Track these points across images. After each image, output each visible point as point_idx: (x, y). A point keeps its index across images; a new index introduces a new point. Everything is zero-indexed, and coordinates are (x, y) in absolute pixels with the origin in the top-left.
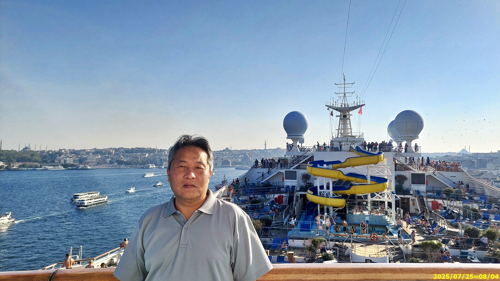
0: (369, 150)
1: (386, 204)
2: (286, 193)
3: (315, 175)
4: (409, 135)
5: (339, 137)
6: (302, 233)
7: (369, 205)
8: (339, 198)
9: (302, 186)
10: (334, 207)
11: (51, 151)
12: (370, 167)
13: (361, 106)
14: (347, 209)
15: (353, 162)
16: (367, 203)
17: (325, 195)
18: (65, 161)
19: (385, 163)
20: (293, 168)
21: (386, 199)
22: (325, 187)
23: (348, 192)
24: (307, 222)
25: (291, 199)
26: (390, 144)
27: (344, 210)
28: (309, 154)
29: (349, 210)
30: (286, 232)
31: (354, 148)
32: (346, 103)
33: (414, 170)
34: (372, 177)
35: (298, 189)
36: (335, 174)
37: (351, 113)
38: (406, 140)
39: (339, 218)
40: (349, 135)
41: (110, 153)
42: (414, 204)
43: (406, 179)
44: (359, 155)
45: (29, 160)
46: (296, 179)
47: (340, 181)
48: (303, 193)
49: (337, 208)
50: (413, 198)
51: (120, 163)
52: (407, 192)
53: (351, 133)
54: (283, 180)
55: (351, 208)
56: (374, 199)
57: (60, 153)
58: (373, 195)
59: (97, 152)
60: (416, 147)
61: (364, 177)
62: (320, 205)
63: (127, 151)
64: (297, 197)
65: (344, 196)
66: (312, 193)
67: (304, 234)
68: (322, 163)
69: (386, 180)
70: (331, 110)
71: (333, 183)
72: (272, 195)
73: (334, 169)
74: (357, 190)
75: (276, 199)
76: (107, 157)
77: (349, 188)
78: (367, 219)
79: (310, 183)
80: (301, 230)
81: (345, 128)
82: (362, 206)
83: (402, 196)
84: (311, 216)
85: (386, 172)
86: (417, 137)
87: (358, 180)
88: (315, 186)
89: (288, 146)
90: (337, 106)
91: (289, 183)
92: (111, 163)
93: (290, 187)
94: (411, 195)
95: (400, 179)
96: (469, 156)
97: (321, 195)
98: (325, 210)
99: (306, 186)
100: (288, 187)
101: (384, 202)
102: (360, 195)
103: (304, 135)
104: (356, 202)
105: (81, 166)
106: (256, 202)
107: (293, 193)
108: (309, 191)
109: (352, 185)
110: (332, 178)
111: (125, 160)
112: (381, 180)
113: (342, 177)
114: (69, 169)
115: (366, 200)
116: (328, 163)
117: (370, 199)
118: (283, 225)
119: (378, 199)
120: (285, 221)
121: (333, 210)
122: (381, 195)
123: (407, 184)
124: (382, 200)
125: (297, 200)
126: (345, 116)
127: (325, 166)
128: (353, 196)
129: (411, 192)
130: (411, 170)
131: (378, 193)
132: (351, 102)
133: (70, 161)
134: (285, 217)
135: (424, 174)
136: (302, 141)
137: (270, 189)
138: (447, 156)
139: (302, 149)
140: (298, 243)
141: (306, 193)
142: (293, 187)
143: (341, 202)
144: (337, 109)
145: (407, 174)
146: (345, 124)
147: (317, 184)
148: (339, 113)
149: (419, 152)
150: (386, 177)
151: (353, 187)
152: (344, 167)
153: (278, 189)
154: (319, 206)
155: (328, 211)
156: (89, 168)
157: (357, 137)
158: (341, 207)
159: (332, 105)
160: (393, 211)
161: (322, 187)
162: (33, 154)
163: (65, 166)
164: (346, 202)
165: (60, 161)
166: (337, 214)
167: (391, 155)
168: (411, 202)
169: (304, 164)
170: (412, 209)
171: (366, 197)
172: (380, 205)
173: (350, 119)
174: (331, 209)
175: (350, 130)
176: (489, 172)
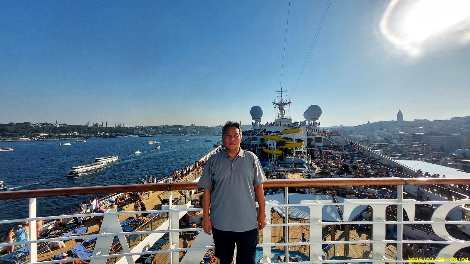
2: (252, 148)
3: (267, 139)
4: (314, 118)
5: (279, 119)
7: (294, 153)
8: (279, 150)
9: (260, 144)
10: (276, 155)
11: (132, 127)
12: (295, 134)
13: (290, 103)
15: (286, 132)
16: (293, 153)
17: (272, 149)
18: (139, 132)
19: (303, 132)
20: (256, 135)
21: (302, 150)
22: (272, 145)
23: (284, 147)
24: (263, 162)
25: (255, 151)
26: (305, 122)
27: (282, 156)
28: (264, 128)
31: (287, 125)
32: (282, 101)
33: (317, 135)
34: (296, 139)
35: (258, 146)
36: (277, 138)
37: (285, 106)
38: (313, 120)
40: (284, 118)
41: (161, 128)
42: (316, 153)
43: (313, 140)
44: (289, 128)
45: (121, 132)
46: (257, 141)
47: (280, 141)
48: (261, 148)
49: (278, 155)
50: (316, 149)
51: (166, 133)
52: (313, 147)
54: (251, 142)
55: (285, 155)
56: (297, 150)
57: (136, 128)
58: (296, 148)
59: (154, 128)
60: (319, 123)
61: (292, 139)
63: (170, 127)
64: (258, 150)
65: (282, 149)
66: (266, 148)
68: (270, 132)
69: (303, 141)
70: (275, 105)
71: (276, 142)
73: (277, 135)
74: (288, 146)
76: (160, 130)
77: (284, 145)
78: (293, 160)
79: (264, 143)
81: (282, 114)
82: (291, 154)
83: (311, 149)
84: (265, 159)
85: (303, 136)
86: (319, 118)
87: (289, 141)
89: (253, 123)
91: (254, 143)
92: (162, 133)
94: (315, 148)
95: (310, 140)
96: (344, 128)
97: (270, 149)
98: (272, 156)
99: (262, 144)
100: (253, 145)
101: (302, 152)
102: (290, 148)
103: (261, 118)
104: (288, 152)
105: (147, 135)
107: (256, 148)
108: (264, 147)
109: (286, 143)
110: (276, 140)
111: (169, 132)
112: (301, 141)
113: (281, 139)
114: (141, 136)
115: (293, 151)
116: (274, 133)
119: (299, 151)
121: (276, 156)
122: (300, 148)
123: (313, 143)
125: (258, 152)
126: (282, 108)
127: (272, 134)
128: (286, 149)
129: (315, 147)
130: (315, 135)
131: (299, 147)
132: (285, 101)
133: (141, 132)
135: (322, 137)
136: (260, 121)
138: (333, 128)
139: (260, 126)
142: (256, 145)
143: (280, 152)
144: (278, 104)
145: (313, 137)
146: (282, 112)
147: (268, 143)
148: (279, 107)
149: (319, 126)
150: (303, 139)
151: (286, 145)
152: (282, 134)
153: (248, 146)
154: (269, 154)
155: (274, 157)
156: (151, 136)
157: (288, 119)
158: (280, 155)
159: (275, 102)
160: (306, 156)
161: (270, 145)
162: (123, 129)
163: (139, 135)
164: (283, 152)
165: (136, 132)
166: (278, 158)
167: (305, 128)
168: (315, 152)
169: (261, 133)
170: (316, 156)
171: (293, 149)
172: (300, 153)
173: (285, 109)
175: (284, 115)
176: (354, 136)
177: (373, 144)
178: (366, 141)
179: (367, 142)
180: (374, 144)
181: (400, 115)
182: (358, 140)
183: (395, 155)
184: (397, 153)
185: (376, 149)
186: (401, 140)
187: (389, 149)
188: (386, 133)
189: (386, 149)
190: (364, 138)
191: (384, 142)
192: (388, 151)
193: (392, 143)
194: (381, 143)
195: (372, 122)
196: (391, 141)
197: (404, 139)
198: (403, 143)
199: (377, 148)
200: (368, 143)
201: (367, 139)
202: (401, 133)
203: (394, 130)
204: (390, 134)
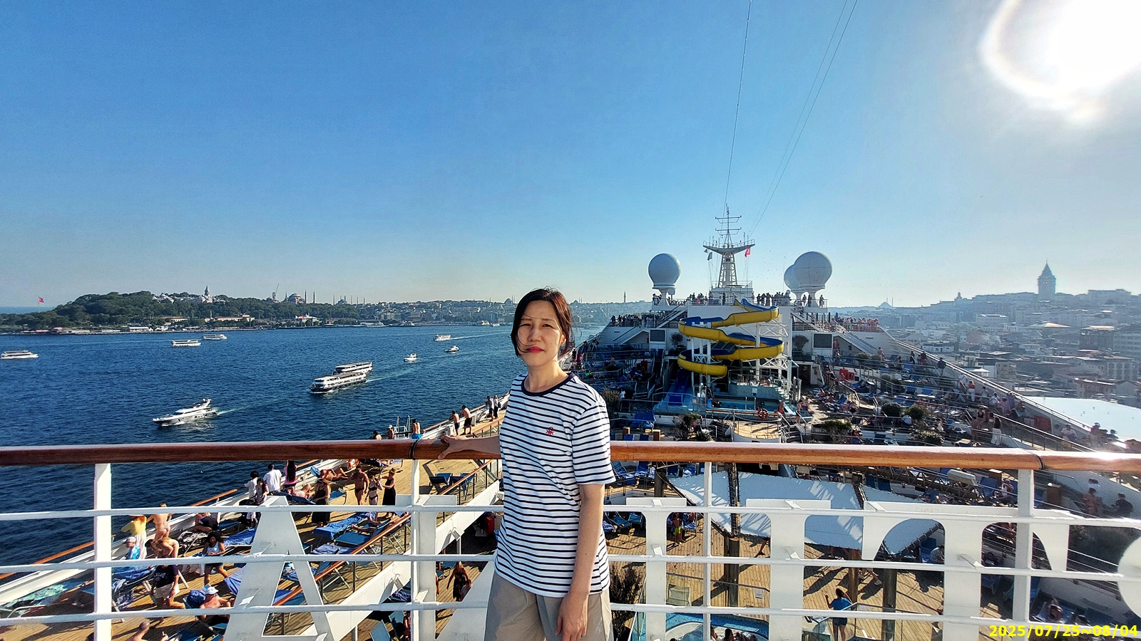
0: (758, 304)
1: (780, 372)
2: (651, 357)
3: (688, 336)
4: (812, 284)
5: (720, 286)
6: (671, 407)
7: (758, 373)
8: (719, 364)
9: (672, 349)
10: (712, 376)
11: (370, 304)
12: (760, 325)
13: (749, 247)
14: (729, 379)
15: (737, 319)
16: (755, 372)
17: (701, 361)
18: (385, 317)
19: (780, 321)
20: (660, 326)
21: (779, 367)
22: (701, 351)
23: (731, 357)
24: (677, 395)
25: (657, 365)
26: (787, 296)
27: (725, 380)
28: (682, 309)
29: (732, 379)
30: (650, 406)
31: (740, 302)
32: (730, 242)
33: (818, 329)
34: (762, 339)
35: (667, 354)
36: (714, 334)
37: (736, 255)
38: (808, 291)
39: (718, 389)
40: (734, 284)
41: (436, 307)
42: (816, 373)
43: (808, 341)
44: (746, 309)
45: (346, 316)
46: (664, 341)
47: (721, 343)
48: (673, 358)
49: (716, 376)
50: (816, 365)
51: (448, 319)
52: (808, 358)
53: (736, 281)
54: (648, 342)
55: (734, 376)
56: (764, 366)
57: (379, 307)
58: (763, 362)
59: (421, 306)
60: (821, 299)
61: (752, 338)
62: (695, 373)
63: (456, 304)
64: (666, 363)
65: (726, 362)
66: (685, 358)
67: (672, 408)
68: (697, 320)
69: (781, 342)
70: (710, 251)
71: (712, 345)
72: (634, 361)
73: (714, 328)
74: (743, 355)
75: (638, 364)
76: (433, 312)
77: (732, 353)
78: (755, 391)
79: (682, 346)
80: (669, 404)
81: (728, 275)
82: (749, 377)
83: (801, 363)
84: (683, 387)
85: (781, 332)
86: (823, 287)
87: (744, 342)
88: (688, 349)
89: (655, 297)
90: (717, 247)
91: (655, 345)
92: (437, 318)
93: (657, 350)
94: (813, 361)
95: (799, 342)
96: (892, 311)
97: (696, 361)
98: (701, 379)
99: (677, 349)
100: (654, 350)
101: (777, 370)
102: (747, 361)
103: (674, 284)
104: (741, 370)
105: (404, 323)
106: (613, 368)
107: (661, 358)
108: (680, 356)
109: (736, 348)
110: (710, 339)
111: (454, 316)
112: (774, 343)
113: (724, 338)
114: (390, 326)
115: (753, 368)
116: (705, 321)
117: (758, 366)
118: (647, 397)
119: (769, 367)
120: (650, 392)
121: (712, 380)
122: (774, 361)
123: (807, 348)
124: (775, 367)
125: (665, 367)
126: (728, 260)
127: (702, 323)
128: (737, 362)
129: (813, 358)
130: (814, 330)
131: (770, 359)
132: (736, 241)
133: (391, 316)
134: (650, 388)
135: (831, 335)
136: (672, 292)
137: (631, 352)
138: (861, 311)
139: (672, 303)
140: (667, 420)
141: (676, 358)
142: (661, 351)
143: (721, 370)
144: (717, 251)
145: (808, 334)
146: (728, 270)
147: (691, 346)
149: (824, 306)
150: (780, 339)
151: (737, 351)
152: (727, 326)
153: (641, 353)
154: (693, 373)
155: (704, 381)
156: (413, 324)
157: (743, 287)
158: (721, 376)
159: (711, 245)
160: (788, 382)
161: (697, 351)
162: (350, 308)
163: (386, 322)
164: (728, 369)
165: (380, 316)
166: (715, 384)
167: (787, 310)
168: (812, 371)
169: (674, 322)
170: (813, 380)
171: (754, 363)
172: (772, 374)
173: (735, 263)
174: (708, 378)
175: (734, 277)
176: (918, 332)
177: (968, 354)
178: (950, 344)
179: (951, 349)
180: (973, 354)
181: (1047, 278)
182: (930, 342)
183: (1030, 383)
184: (1037, 378)
185: (977, 365)
186: (1048, 343)
187: (1015, 366)
188: (1005, 325)
189: (1005, 366)
190: (945, 337)
191: (1001, 350)
192: (1012, 373)
193: (1023, 351)
194: (992, 351)
195: (968, 295)
196: (1021, 347)
197: (1058, 341)
198: (1054, 352)
199: (979, 364)
200: (956, 350)
201: (954, 339)
202: (1049, 325)
203: (1028, 316)
204: (1016, 329)
